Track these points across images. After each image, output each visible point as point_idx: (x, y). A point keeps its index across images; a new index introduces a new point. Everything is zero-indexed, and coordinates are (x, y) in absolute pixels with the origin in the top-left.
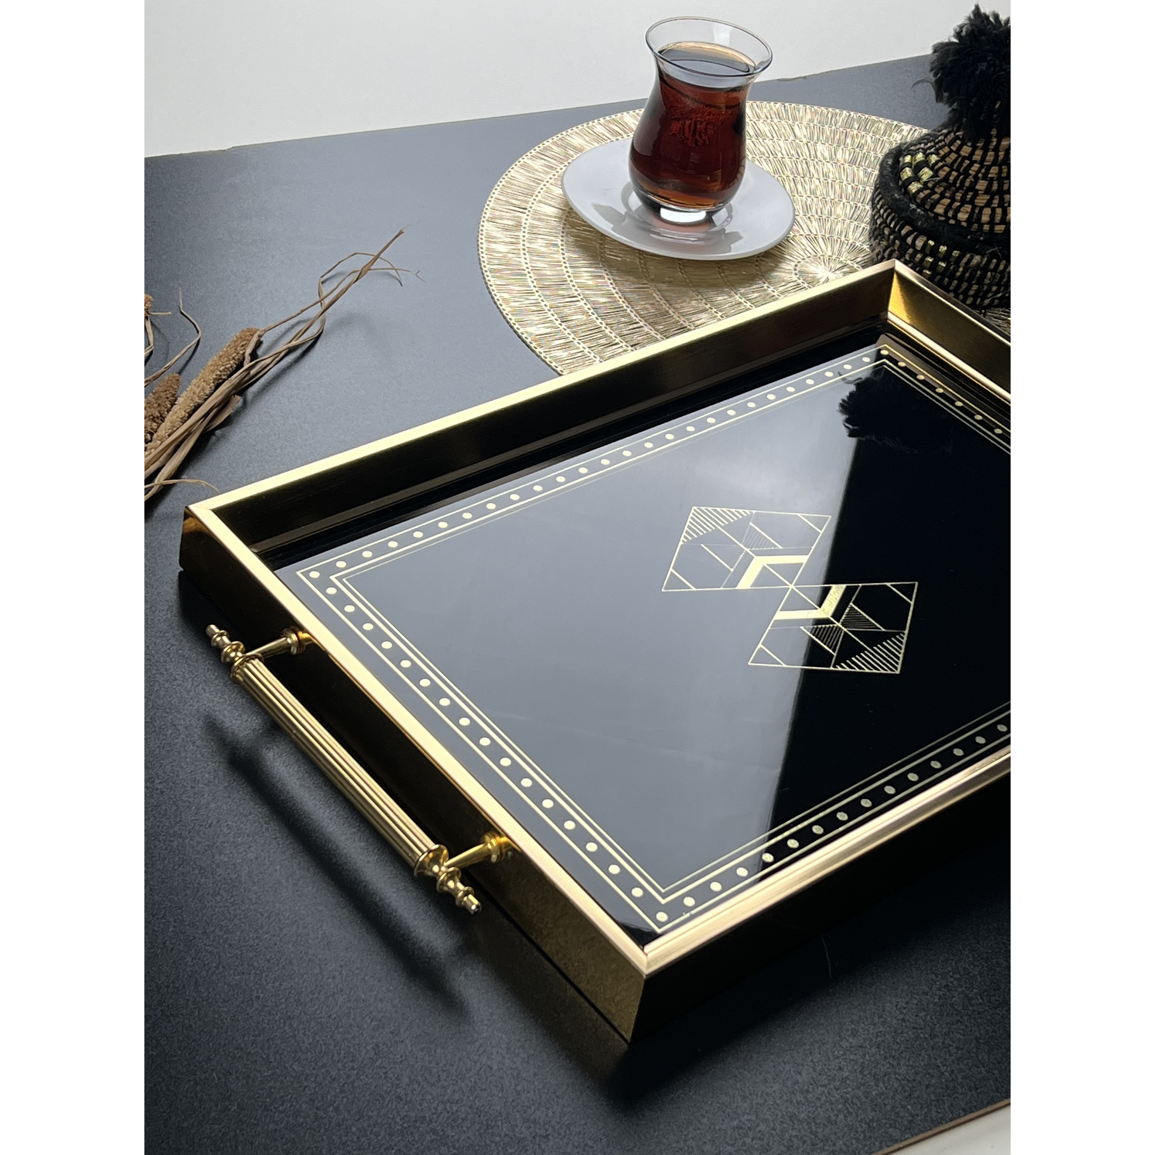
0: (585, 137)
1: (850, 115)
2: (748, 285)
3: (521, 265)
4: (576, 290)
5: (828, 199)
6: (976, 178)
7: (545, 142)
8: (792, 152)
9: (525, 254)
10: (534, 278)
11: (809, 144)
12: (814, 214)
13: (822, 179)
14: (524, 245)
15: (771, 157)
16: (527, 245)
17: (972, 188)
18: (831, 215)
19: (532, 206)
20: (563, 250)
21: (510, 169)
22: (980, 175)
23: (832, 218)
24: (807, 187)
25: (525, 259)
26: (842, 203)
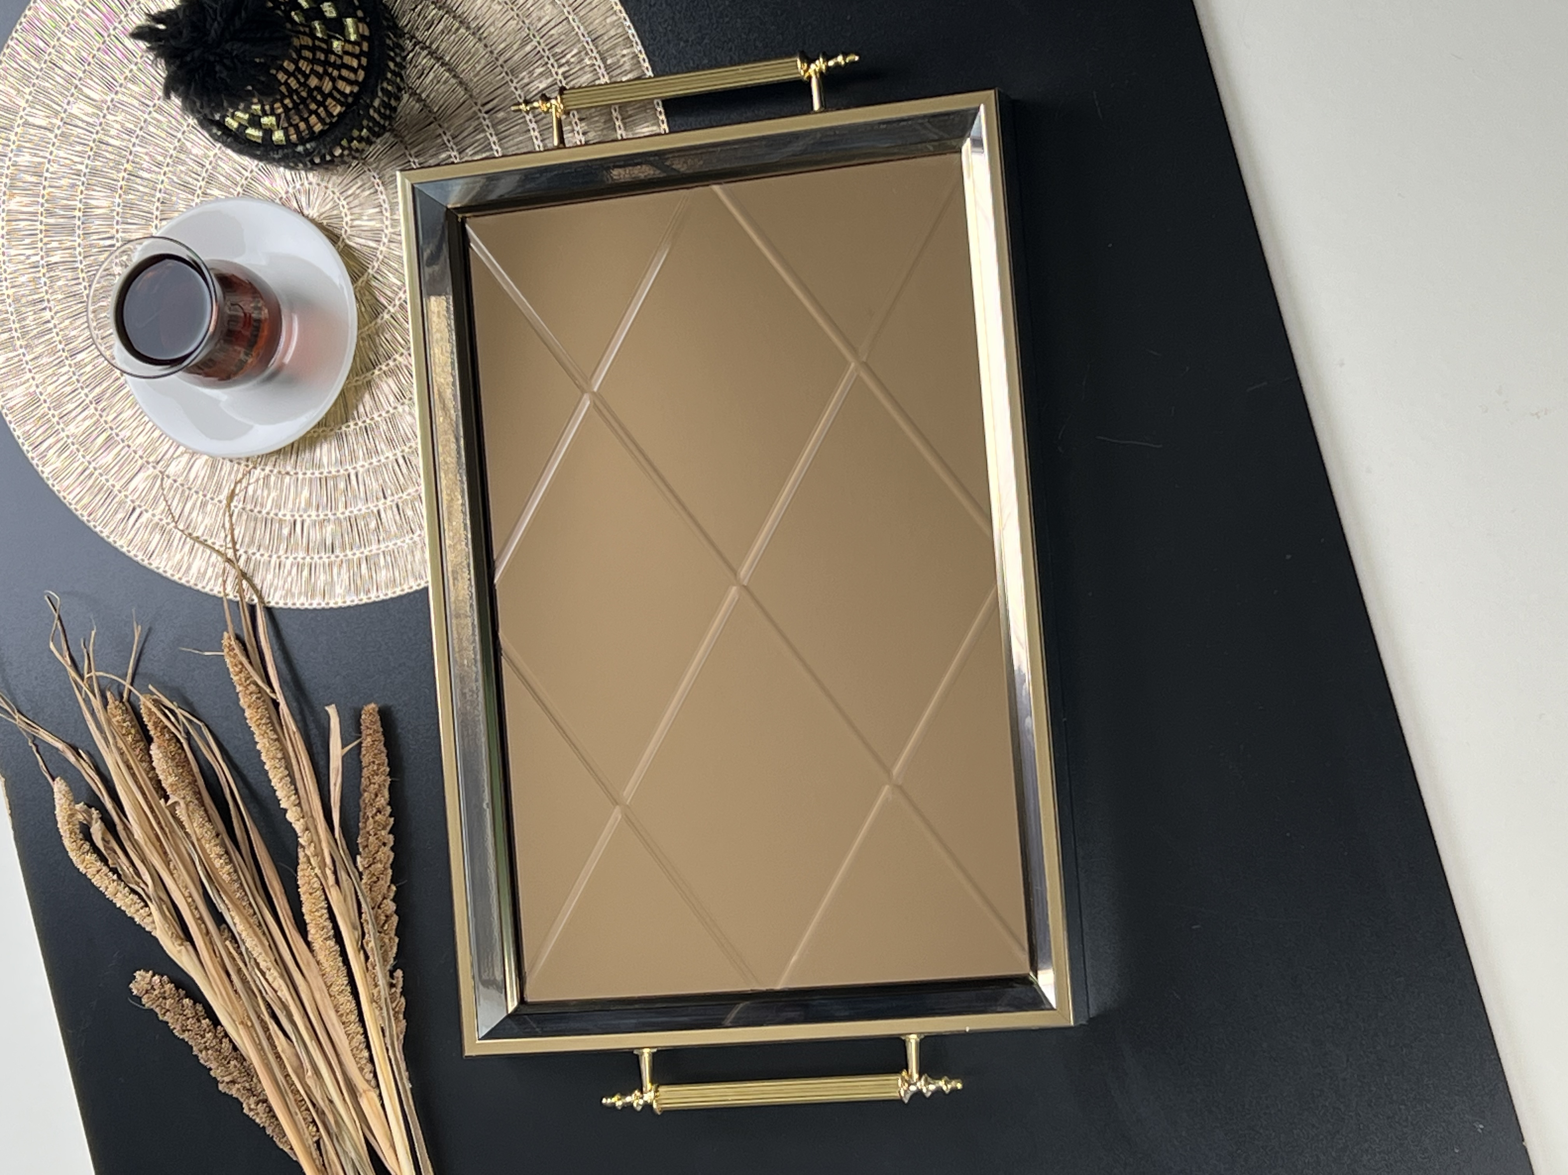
0: (9, 383)
1: (17, 39)
4: (284, 515)
5: (174, 153)
6: (304, 85)
7: (16, 434)
8: (79, 148)
10: (255, 550)
11: (65, 120)
12: (199, 184)
13: (133, 140)
15: (83, 179)
17: (310, 91)
18: (203, 166)
19: (130, 498)
20: (212, 499)
21: (61, 495)
22: (302, 80)
23: (210, 167)
24: (145, 165)
26: (183, 140)
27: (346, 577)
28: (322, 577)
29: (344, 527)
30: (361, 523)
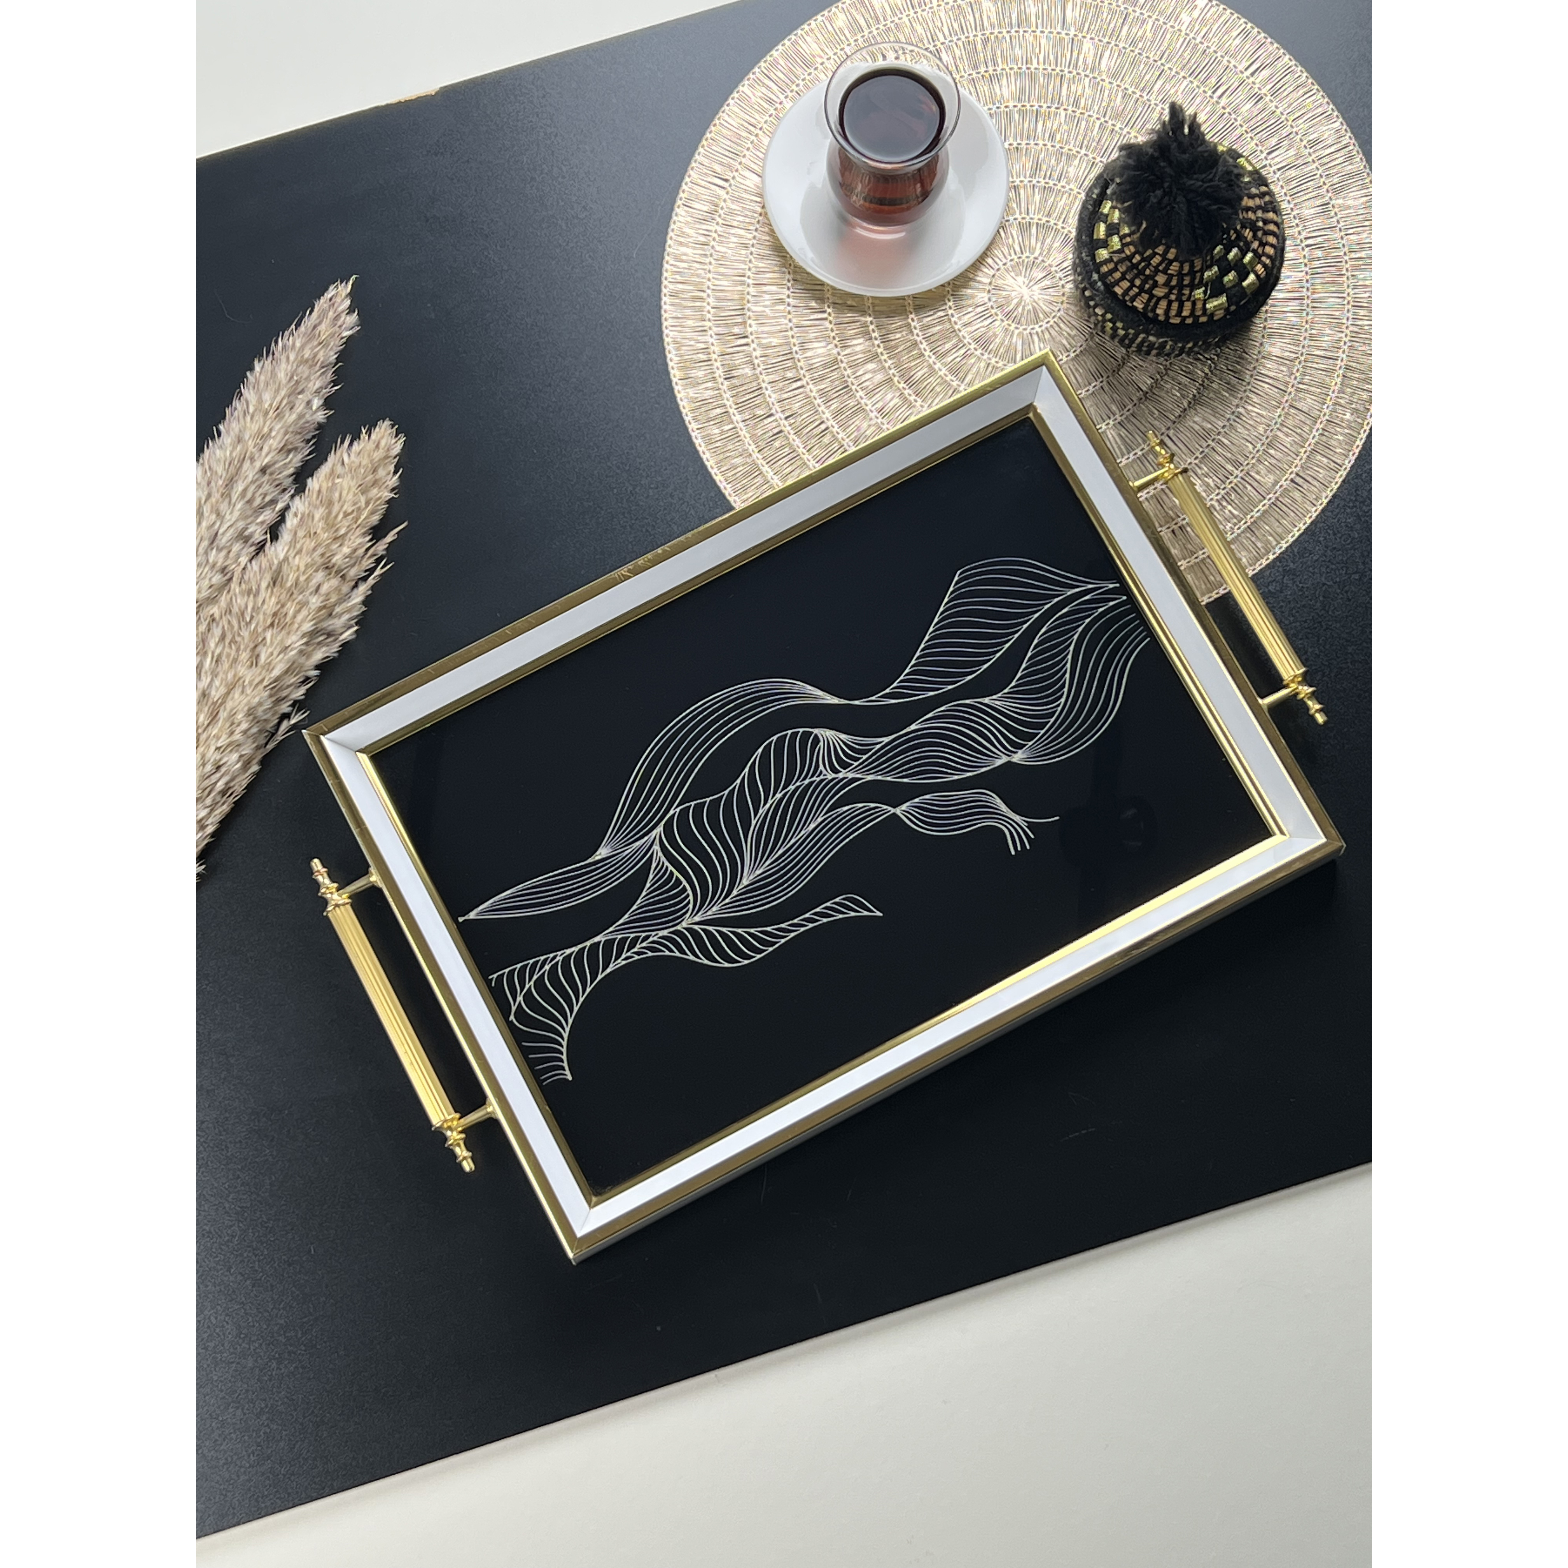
0: (821, 38)
2: (931, 313)
3: (702, 284)
4: (750, 326)
5: (1065, 150)
6: (1157, 271)
7: (774, 52)
9: (710, 263)
10: (712, 304)
12: (1041, 180)
13: (1070, 110)
14: (713, 247)
16: (718, 248)
18: (1059, 180)
19: (736, 174)
20: (751, 253)
21: (725, 108)
22: (1161, 268)
23: (1060, 185)
24: (1049, 124)
25: (709, 271)
27: (706, 396)
28: (701, 374)
29: (750, 385)
30: (758, 401)
